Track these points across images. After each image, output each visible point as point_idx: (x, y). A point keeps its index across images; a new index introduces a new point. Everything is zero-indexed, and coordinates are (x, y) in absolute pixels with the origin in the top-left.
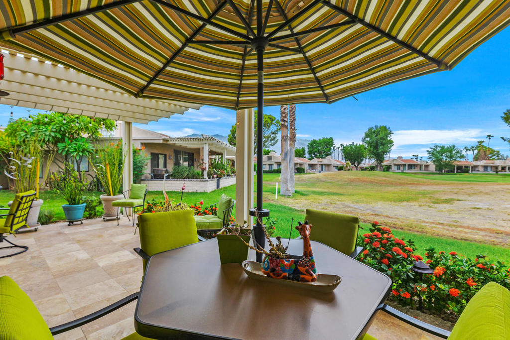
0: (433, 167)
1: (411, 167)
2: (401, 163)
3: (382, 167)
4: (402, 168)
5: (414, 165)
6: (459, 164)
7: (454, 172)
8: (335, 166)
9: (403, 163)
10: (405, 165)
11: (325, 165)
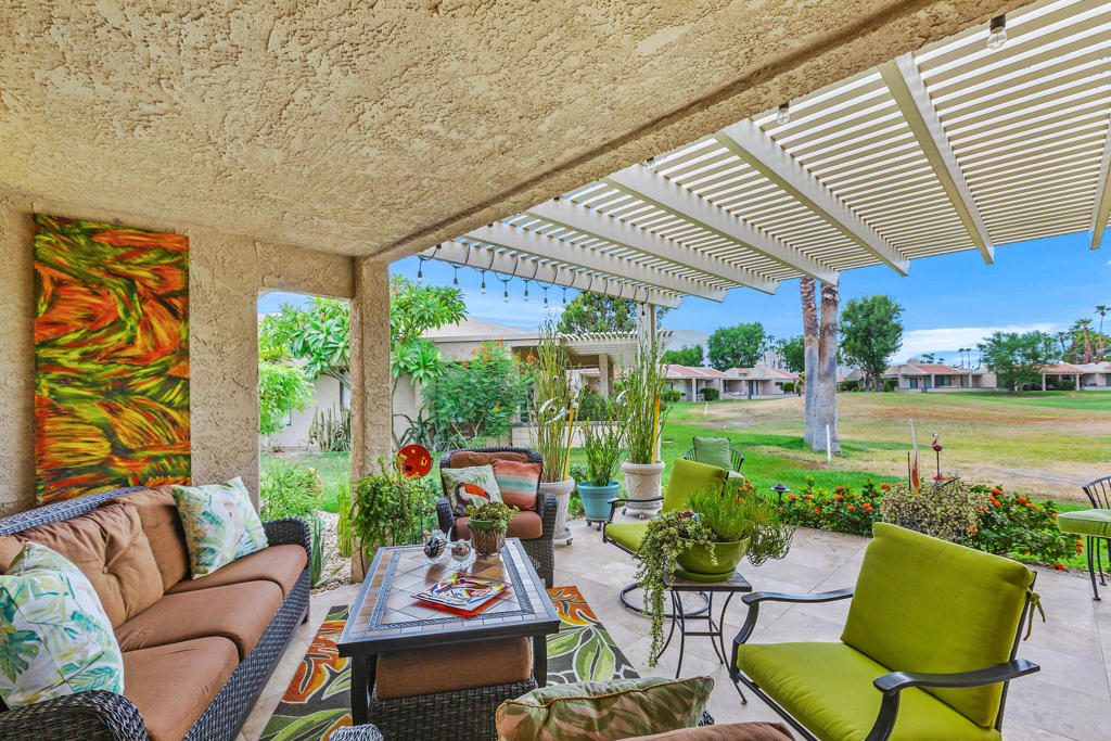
0: (990, 380)
1: (941, 380)
2: (918, 373)
3: (882, 381)
4: (921, 383)
5: (949, 376)
6: (1052, 371)
7: (1040, 389)
8: (777, 384)
9: (925, 373)
10: (929, 376)
11: (757, 381)
